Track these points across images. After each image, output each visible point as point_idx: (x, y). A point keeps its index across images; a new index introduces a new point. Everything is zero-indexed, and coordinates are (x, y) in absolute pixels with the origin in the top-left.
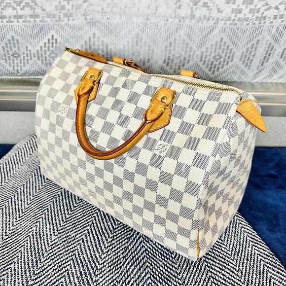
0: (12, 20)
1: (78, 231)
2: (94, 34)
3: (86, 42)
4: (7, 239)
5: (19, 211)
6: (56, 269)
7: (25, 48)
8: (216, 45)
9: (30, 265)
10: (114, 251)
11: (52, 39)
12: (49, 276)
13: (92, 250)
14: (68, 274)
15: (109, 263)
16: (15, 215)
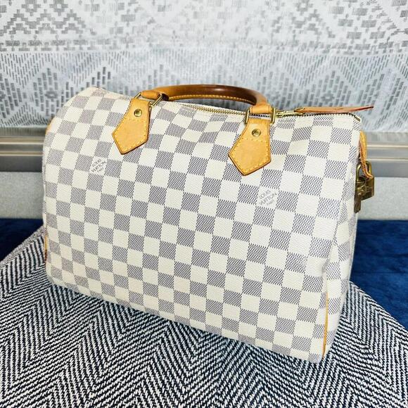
0: (50, 46)
1: (154, 327)
2: (161, 67)
3: (149, 77)
4: (50, 339)
5: (64, 303)
6: (127, 377)
7: (65, 85)
8: (326, 81)
9: (88, 373)
10: (208, 354)
11: (104, 73)
12: (118, 387)
13: (176, 352)
14: (145, 383)
15: (201, 369)
16: (58, 308)
